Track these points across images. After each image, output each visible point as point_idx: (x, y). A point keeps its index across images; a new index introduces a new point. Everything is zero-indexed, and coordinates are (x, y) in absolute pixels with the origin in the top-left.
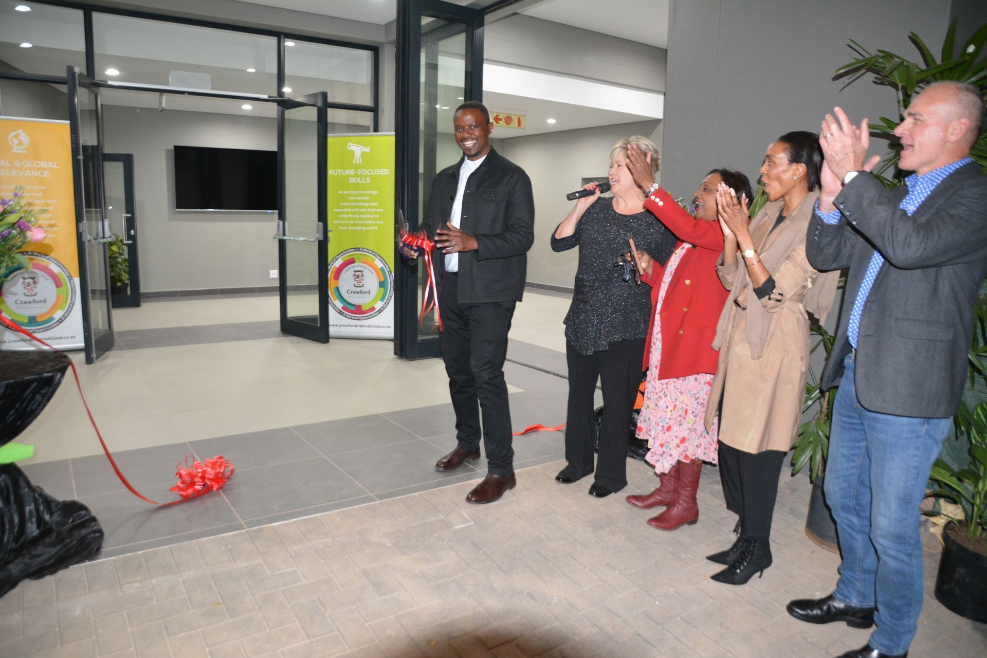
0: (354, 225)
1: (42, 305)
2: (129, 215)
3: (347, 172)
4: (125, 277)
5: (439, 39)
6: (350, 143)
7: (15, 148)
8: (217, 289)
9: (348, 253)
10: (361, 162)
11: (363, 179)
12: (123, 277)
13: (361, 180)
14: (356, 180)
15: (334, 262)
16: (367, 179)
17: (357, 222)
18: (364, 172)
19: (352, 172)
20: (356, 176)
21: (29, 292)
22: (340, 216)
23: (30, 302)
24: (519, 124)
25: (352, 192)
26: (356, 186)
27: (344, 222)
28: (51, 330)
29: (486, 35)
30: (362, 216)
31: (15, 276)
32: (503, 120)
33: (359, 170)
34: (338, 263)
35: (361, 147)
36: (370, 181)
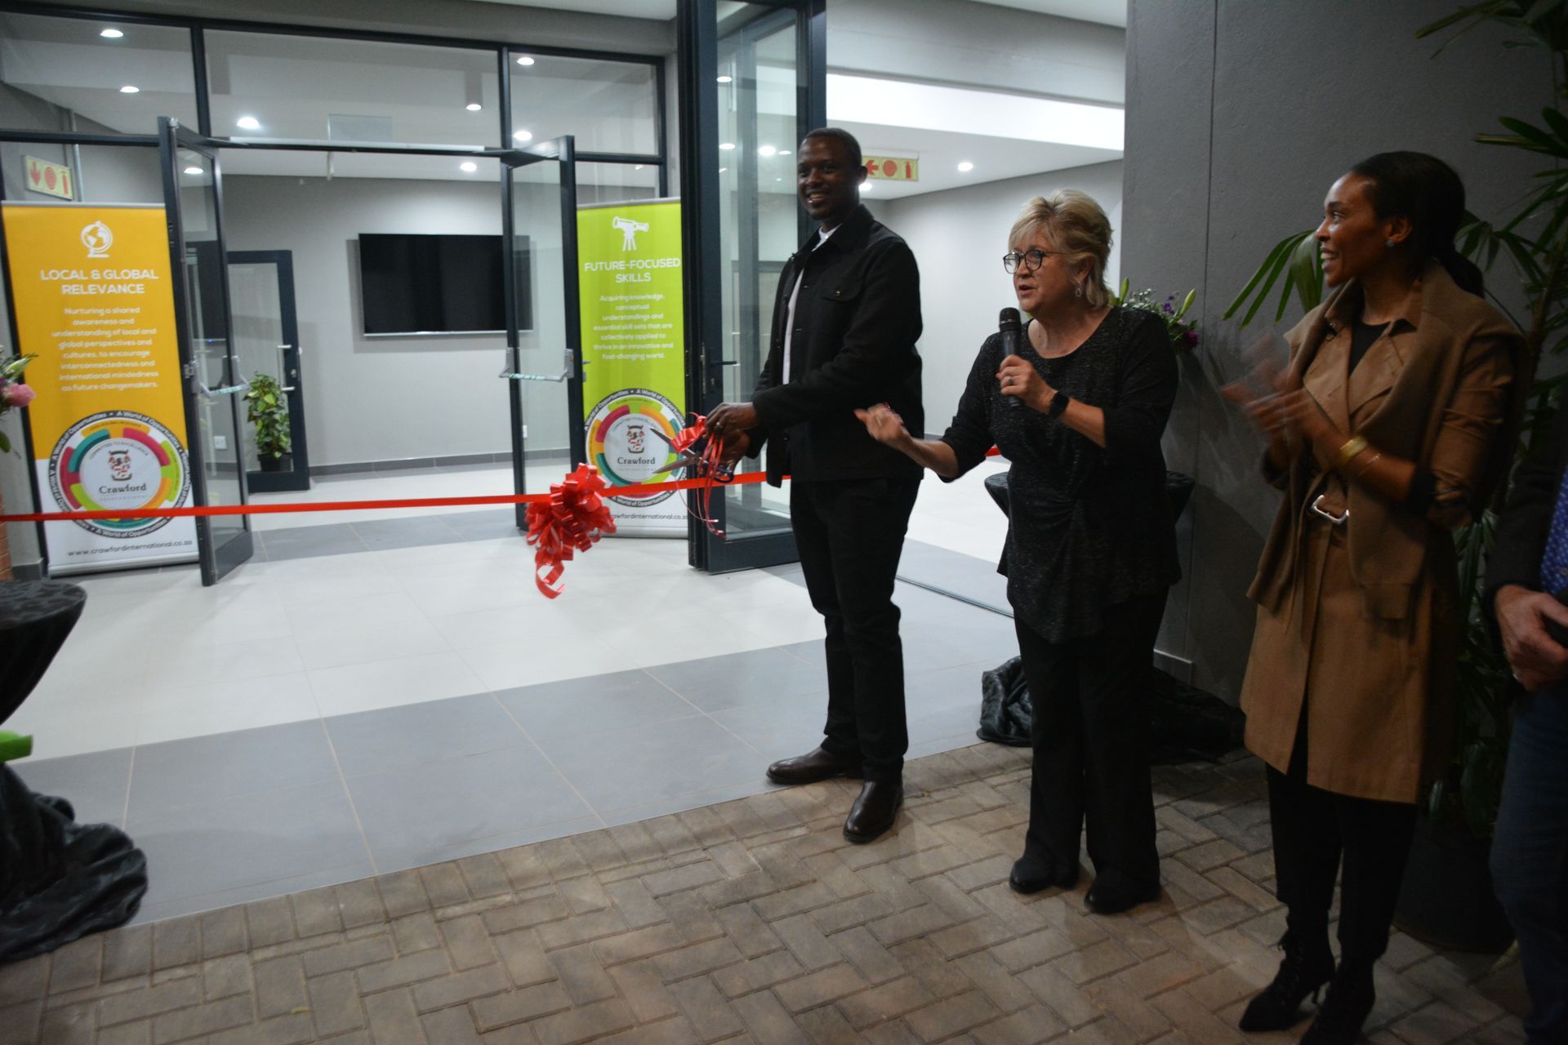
0: (626, 352)
1: (140, 493)
2: (288, 346)
3: (613, 265)
4: (286, 442)
5: (756, 39)
6: (617, 217)
7: (92, 250)
8: (432, 459)
9: (618, 397)
10: (635, 248)
11: (639, 275)
12: (283, 444)
13: (636, 277)
14: (628, 278)
15: (597, 413)
16: (646, 276)
17: (630, 346)
18: (640, 264)
19: (621, 265)
20: (628, 271)
21: (119, 474)
22: (603, 338)
23: (122, 490)
24: (909, 175)
25: (621, 298)
26: (629, 288)
27: (610, 347)
28: (156, 532)
29: (828, 25)
30: (639, 337)
31: (99, 450)
32: (881, 167)
33: (632, 262)
34: (602, 416)
35: (635, 223)
36: (650, 278)
